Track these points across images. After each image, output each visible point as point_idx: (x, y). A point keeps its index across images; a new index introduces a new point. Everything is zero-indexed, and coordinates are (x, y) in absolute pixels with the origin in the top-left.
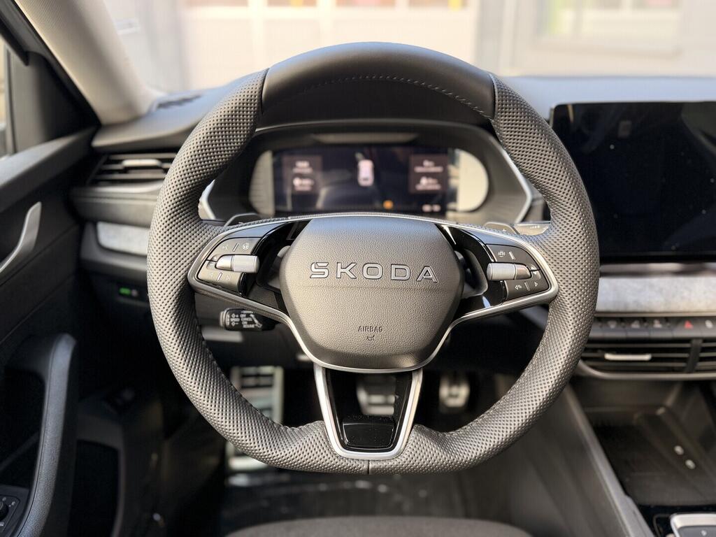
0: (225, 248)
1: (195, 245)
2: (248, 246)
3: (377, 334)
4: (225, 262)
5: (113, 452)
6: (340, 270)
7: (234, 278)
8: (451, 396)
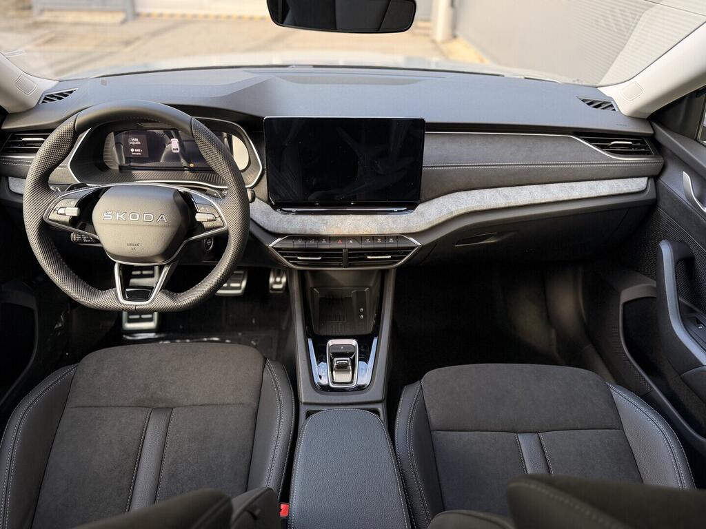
0: (62, 204)
1: (46, 202)
2: (74, 203)
3: (136, 247)
4: (61, 211)
5: (32, 311)
6: (118, 216)
7: (67, 219)
8: (276, 283)
